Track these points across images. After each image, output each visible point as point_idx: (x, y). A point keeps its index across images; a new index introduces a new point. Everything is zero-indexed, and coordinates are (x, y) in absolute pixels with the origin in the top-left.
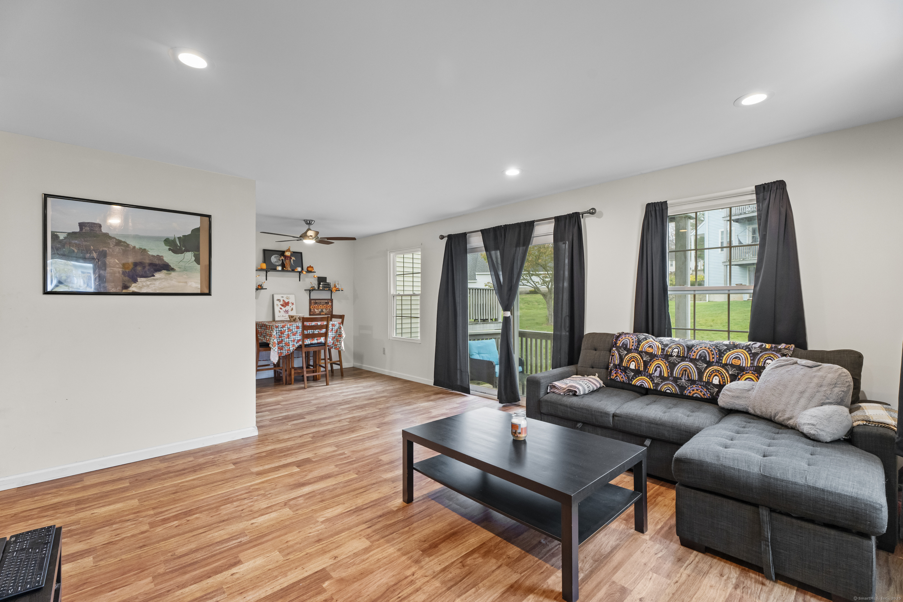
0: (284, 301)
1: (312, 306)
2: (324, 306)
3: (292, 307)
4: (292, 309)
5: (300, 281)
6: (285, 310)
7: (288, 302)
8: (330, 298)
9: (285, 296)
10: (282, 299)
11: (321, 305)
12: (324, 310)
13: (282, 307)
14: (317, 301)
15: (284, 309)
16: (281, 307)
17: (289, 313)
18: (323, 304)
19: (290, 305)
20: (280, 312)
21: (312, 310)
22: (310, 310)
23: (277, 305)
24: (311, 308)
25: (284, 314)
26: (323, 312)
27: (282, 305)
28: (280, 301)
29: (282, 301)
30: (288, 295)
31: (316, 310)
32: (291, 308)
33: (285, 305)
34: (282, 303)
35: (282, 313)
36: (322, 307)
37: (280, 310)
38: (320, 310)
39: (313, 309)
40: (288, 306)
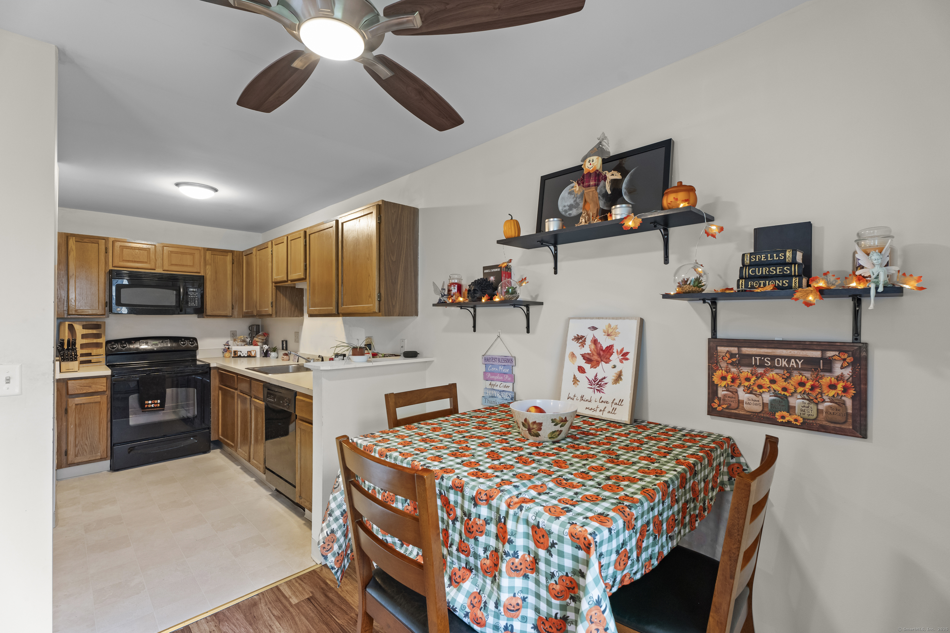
0: (595, 342)
1: (719, 373)
2: (797, 377)
3: (620, 366)
4: (619, 378)
5: (666, 261)
6: (592, 378)
7: (610, 349)
8: (847, 336)
9: (602, 325)
10: (589, 336)
11: (772, 374)
12: (796, 402)
13: (587, 367)
14: (746, 350)
15: (591, 372)
16: (582, 362)
17: (605, 389)
18: (790, 370)
19: (615, 358)
20: (575, 380)
21: (721, 392)
22: (713, 389)
23: (573, 355)
24: (716, 380)
25: (589, 393)
26: (790, 409)
27: (587, 359)
28: (583, 344)
29: (588, 342)
30: (613, 323)
31: (743, 395)
32: (617, 370)
33: (596, 357)
34: (586, 350)
35: (583, 388)
36: (782, 383)
37: (579, 376)
38: (767, 398)
39: (727, 388)
40: (607, 361)
